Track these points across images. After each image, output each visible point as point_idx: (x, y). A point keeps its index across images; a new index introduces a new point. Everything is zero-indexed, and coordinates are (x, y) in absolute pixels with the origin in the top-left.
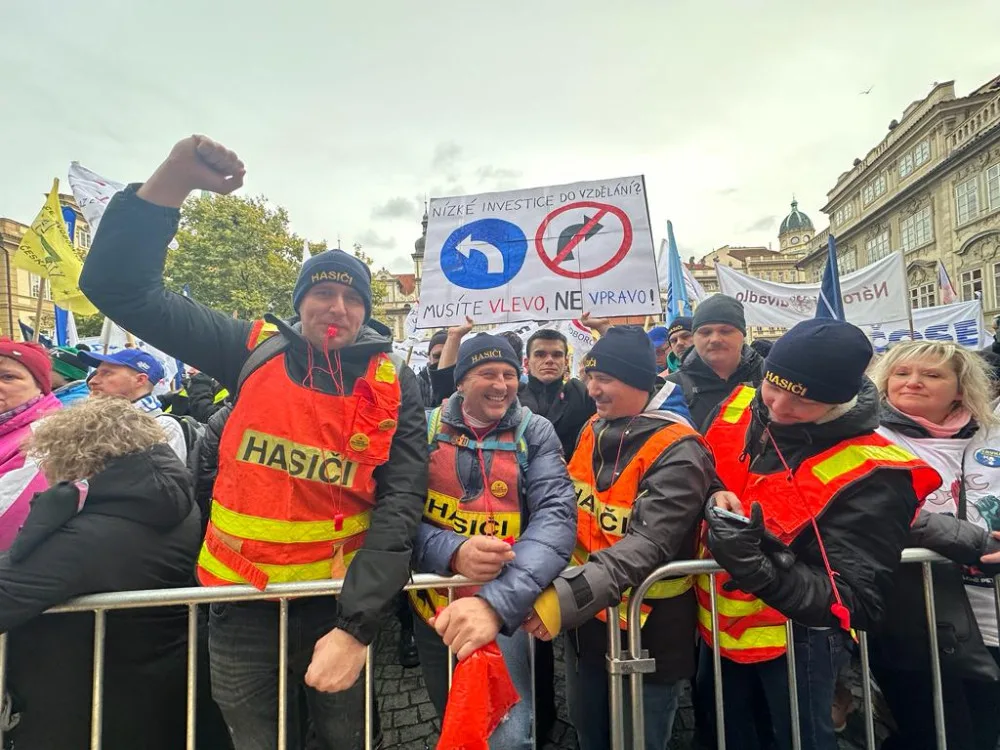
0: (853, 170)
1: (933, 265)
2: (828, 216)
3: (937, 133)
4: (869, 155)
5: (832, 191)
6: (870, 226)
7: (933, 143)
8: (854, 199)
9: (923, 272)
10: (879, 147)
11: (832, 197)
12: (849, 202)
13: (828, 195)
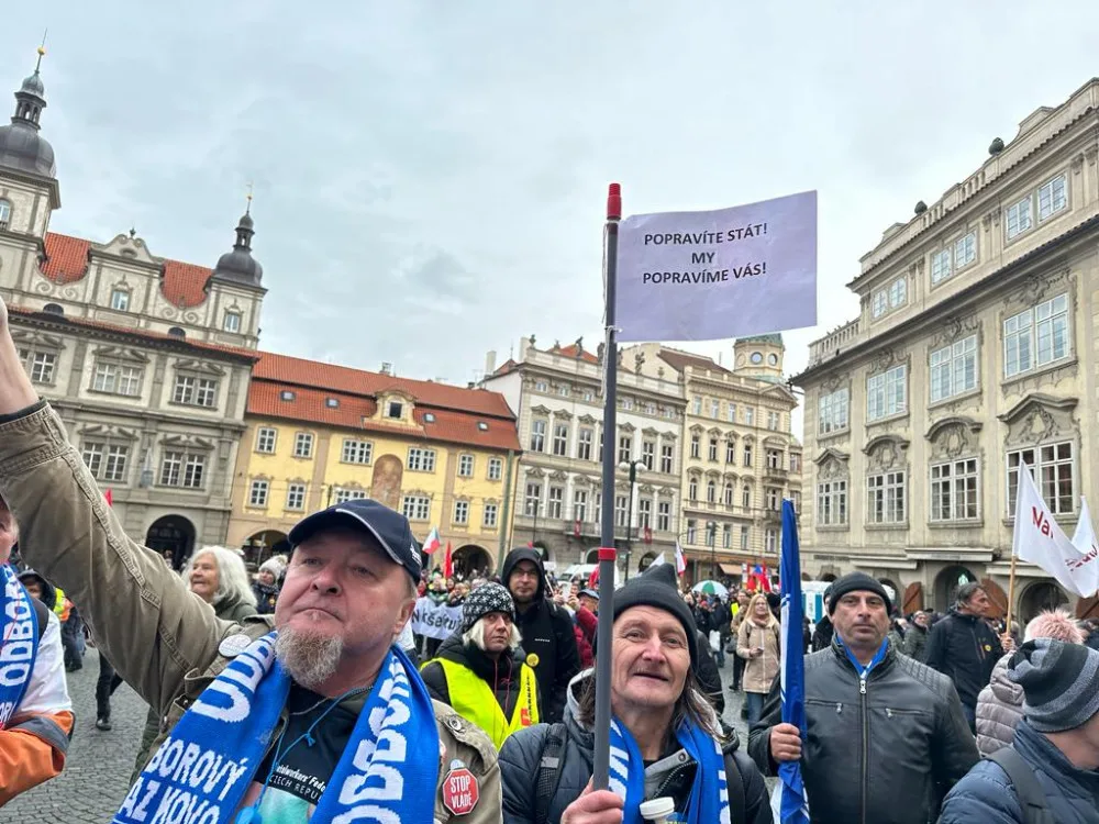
0: (913, 221)
1: (1071, 405)
2: (858, 297)
3: (1086, 164)
4: (948, 194)
5: (870, 255)
6: (944, 322)
7: (1076, 180)
8: (912, 270)
9: (1047, 417)
10: (968, 182)
11: (868, 265)
12: (902, 276)
13: (862, 260)
